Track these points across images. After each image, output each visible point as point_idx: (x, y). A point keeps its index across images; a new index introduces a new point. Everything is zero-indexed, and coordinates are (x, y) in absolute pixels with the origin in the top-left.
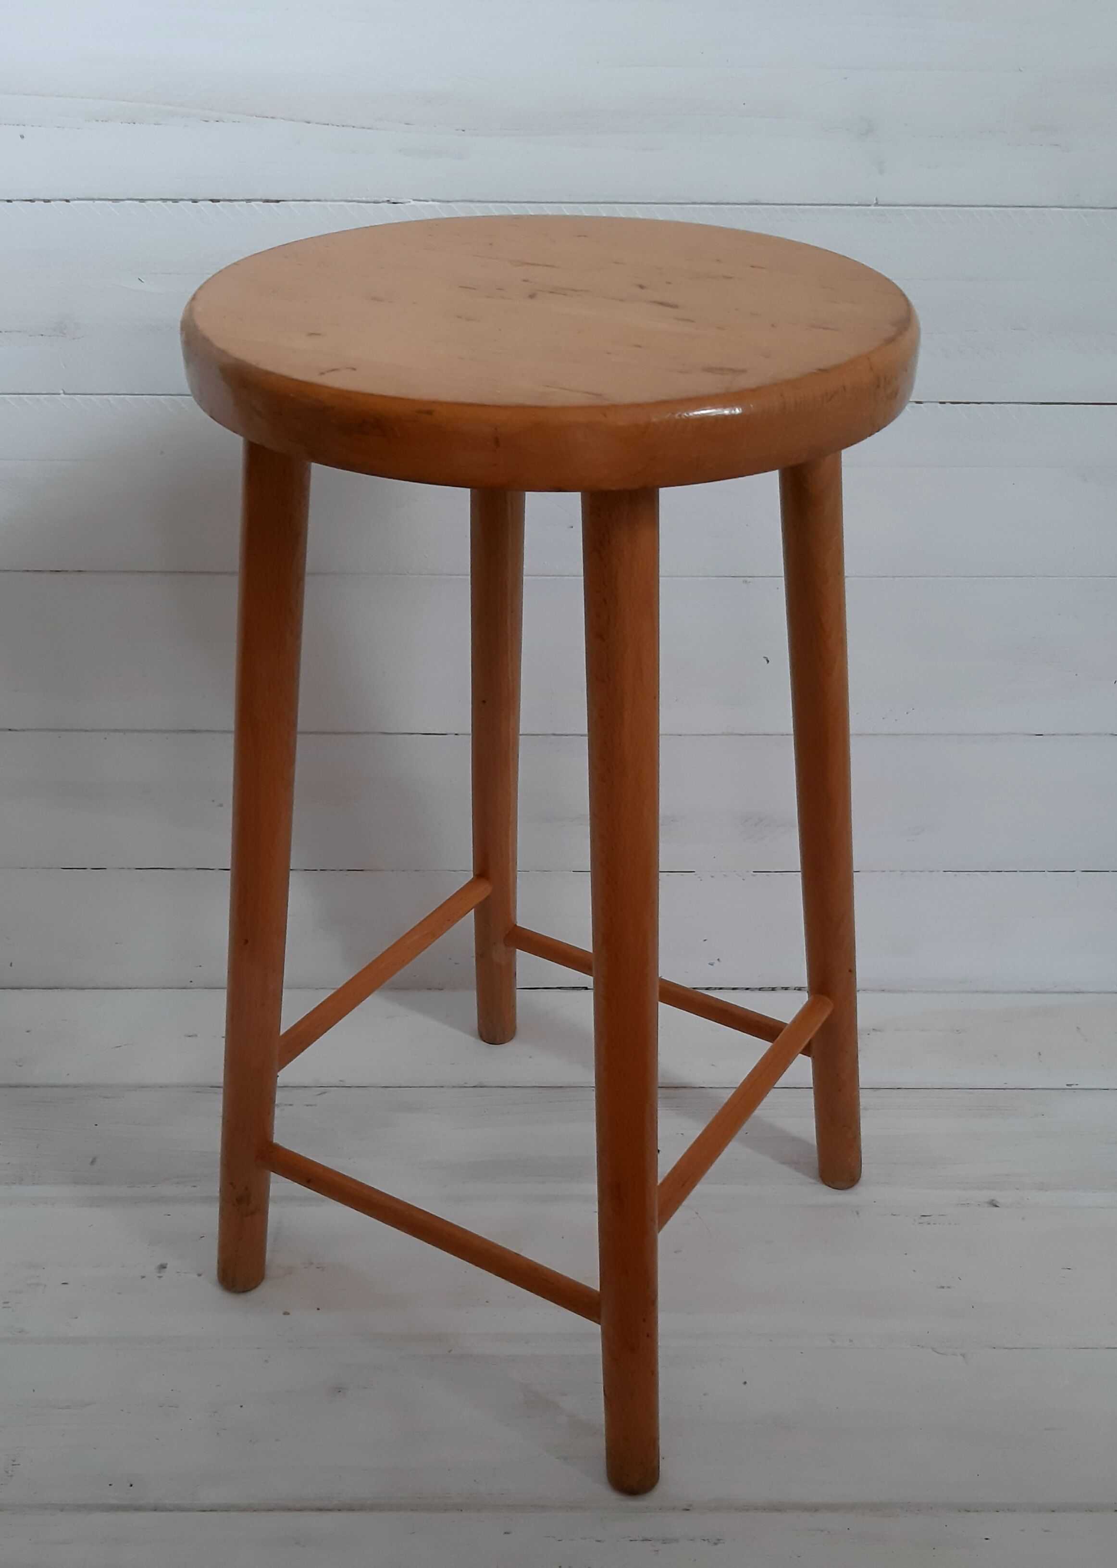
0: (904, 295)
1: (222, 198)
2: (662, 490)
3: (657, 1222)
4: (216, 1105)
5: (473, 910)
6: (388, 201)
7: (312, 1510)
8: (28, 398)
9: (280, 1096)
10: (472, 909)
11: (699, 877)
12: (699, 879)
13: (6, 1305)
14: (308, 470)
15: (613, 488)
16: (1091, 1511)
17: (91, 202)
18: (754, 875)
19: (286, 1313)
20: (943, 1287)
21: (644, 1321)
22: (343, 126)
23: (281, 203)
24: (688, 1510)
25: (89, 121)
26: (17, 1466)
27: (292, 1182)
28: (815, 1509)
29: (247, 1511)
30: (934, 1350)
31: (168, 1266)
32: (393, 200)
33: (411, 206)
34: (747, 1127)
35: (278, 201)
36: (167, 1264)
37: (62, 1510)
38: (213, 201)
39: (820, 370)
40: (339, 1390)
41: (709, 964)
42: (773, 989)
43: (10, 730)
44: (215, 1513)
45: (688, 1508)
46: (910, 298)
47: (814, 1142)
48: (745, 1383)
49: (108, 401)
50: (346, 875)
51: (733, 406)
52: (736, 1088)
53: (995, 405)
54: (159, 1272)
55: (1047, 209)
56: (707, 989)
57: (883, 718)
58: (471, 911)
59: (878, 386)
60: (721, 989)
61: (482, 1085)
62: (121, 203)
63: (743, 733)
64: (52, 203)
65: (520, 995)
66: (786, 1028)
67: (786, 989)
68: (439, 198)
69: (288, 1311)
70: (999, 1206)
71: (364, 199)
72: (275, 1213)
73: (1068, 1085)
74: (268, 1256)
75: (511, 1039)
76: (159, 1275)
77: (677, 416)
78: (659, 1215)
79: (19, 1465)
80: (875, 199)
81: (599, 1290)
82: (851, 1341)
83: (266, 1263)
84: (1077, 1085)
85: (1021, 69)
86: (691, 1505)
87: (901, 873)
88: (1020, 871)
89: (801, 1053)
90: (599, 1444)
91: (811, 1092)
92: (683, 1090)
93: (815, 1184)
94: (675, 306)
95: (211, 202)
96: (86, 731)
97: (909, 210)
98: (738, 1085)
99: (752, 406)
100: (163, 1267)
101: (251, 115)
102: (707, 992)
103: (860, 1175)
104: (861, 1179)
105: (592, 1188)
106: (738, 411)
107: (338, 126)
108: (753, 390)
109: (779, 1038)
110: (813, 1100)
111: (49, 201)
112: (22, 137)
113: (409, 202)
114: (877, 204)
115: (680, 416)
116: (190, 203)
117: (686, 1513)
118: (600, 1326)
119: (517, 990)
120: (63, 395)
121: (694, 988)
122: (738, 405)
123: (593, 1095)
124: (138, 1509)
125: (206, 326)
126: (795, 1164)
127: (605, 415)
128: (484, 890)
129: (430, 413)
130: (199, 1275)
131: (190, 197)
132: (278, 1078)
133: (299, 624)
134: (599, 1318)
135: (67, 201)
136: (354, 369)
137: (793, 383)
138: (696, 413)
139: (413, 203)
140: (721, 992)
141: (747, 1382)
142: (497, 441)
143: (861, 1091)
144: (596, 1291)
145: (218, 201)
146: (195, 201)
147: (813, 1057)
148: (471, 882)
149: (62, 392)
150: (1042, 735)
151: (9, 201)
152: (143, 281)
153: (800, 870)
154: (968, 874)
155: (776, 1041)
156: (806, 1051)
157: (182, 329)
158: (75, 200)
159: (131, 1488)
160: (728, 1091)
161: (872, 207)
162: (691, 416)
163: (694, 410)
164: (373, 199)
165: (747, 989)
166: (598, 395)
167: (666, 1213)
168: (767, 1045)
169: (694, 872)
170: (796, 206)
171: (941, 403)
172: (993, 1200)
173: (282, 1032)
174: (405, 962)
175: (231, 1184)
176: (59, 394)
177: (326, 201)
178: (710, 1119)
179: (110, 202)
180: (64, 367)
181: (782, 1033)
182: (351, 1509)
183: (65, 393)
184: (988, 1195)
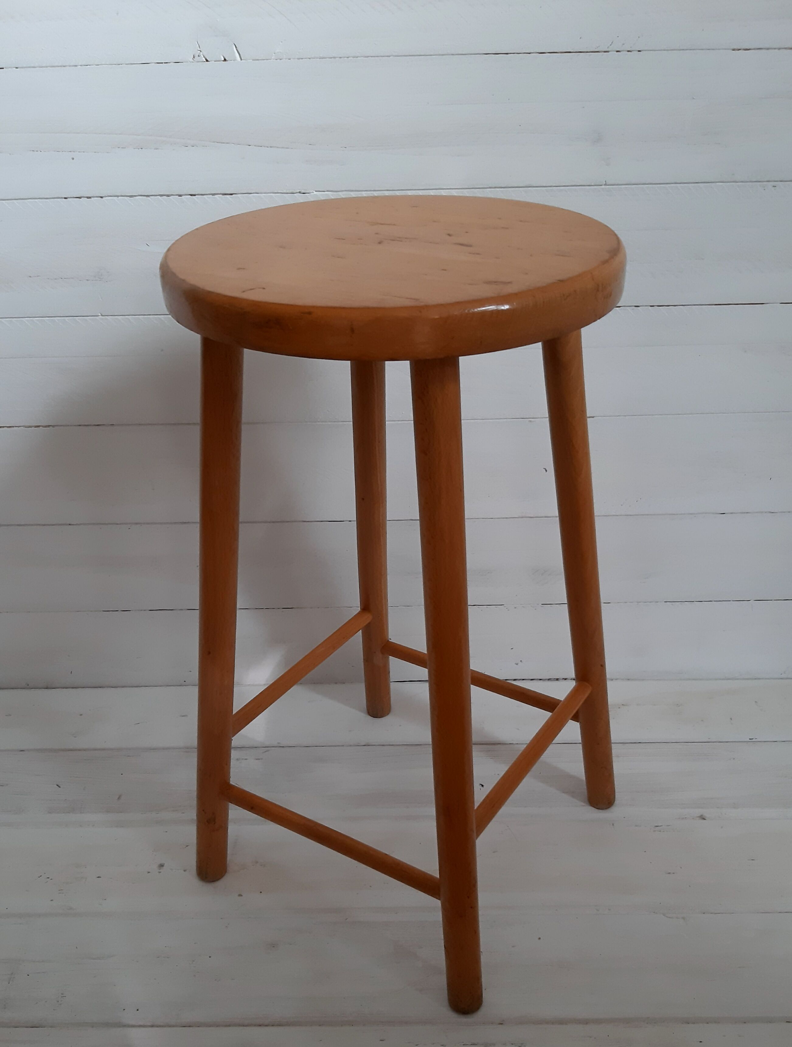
0: (616, 235)
1: (197, 193)
2: (461, 358)
3: (475, 831)
4: (193, 761)
5: (361, 631)
6: (300, 192)
7: (255, 1025)
8: (79, 319)
9: (234, 754)
10: (359, 630)
11: (507, 608)
12: (507, 609)
13: (60, 892)
14: (241, 354)
15: (428, 358)
16: (770, 1022)
17: (116, 198)
18: (542, 606)
19: (240, 895)
20: (669, 873)
21: (468, 897)
22: (271, 147)
23: (233, 195)
24: (502, 1024)
25: (114, 148)
26: (65, 998)
27: (243, 809)
28: (586, 1022)
29: (212, 1026)
30: (664, 915)
31: (165, 865)
32: (303, 191)
33: (314, 195)
34: (536, 768)
35: (231, 194)
36: (164, 864)
37: (93, 1027)
38: (191, 195)
39: (559, 281)
40: (273, 946)
41: (515, 664)
42: (557, 679)
43: (70, 525)
44: (191, 1028)
45: (501, 1023)
46: (619, 236)
47: (583, 777)
48: (540, 939)
49: (129, 319)
50: (282, 611)
51: (503, 304)
52: (527, 744)
53: (685, 306)
54: (159, 869)
55: (714, 184)
56: (515, 680)
57: (622, 505)
58: (359, 631)
59: (598, 290)
60: (523, 680)
61: (369, 745)
62: (135, 197)
63: (532, 516)
64: (92, 199)
65: (393, 686)
66: (561, 703)
67: (565, 679)
68: (331, 189)
69: (242, 895)
70: (706, 819)
71: (285, 191)
72: (232, 829)
73: (750, 739)
74: (229, 858)
75: (388, 714)
76: (160, 871)
77: (466, 311)
78: (477, 827)
79: (65, 997)
80: (604, 181)
81: (438, 877)
82: (609, 910)
83: (228, 862)
84: (756, 739)
85: (694, 97)
86: (503, 1020)
87: (637, 603)
88: (715, 601)
89: (571, 720)
90: (442, 981)
91: (580, 746)
92: (499, 746)
93: (584, 806)
94: (471, 246)
95: (190, 196)
96: (117, 524)
97: (626, 188)
98: (528, 742)
99: (515, 303)
100: (161, 866)
101: (214, 142)
102: (514, 682)
103: (615, 799)
104: (615, 802)
105: (432, 811)
106: (506, 307)
107: (268, 147)
108: (516, 294)
109: (556, 710)
110: (581, 751)
111: (90, 198)
112: (73, 159)
113: (313, 192)
114: (606, 185)
115: (468, 311)
116: (177, 197)
117: (501, 1025)
118: (440, 901)
119: (391, 683)
121: (506, 680)
122: (507, 304)
123: (430, 750)
125: (174, 266)
126: (572, 793)
127: (420, 312)
128: (368, 618)
129: (310, 313)
130: (185, 871)
131: (177, 194)
132: (232, 741)
133: (238, 451)
134: (439, 896)
135: (102, 197)
136: (264, 288)
137: (542, 289)
138: (479, 309)
139: (315, 193)
140: (523, 682)
141: (541, 938)
142: (352, 330)
143: (613, 745)
144: (437, 878)
145: (195, 195)
146: (180, 196)
147: (580, 722)
148: (359, 613)
149: (100, 314)
150: (724, 514)
151: (65, 198)
152: (149, 245)
153: (566, 602)
154: (681, 604)
155: (554, 712)
156: (575, 718)
157: (160, 268)
158: (106, 197)
159: (138, 1011)
160: (523, 746)
161: (603, 187)
162: (476, 311)
163: (477, 308)
164: (291, 191)
165: (540, 680)
166: (417, 300)
167: (482, 826)
168: (549, 714)
169: (504, 605)
170: (555, 188)
171: (651, 306)
172: (702, 815)
173: (234, 712)
174: (315, 665)
175: (203, 810)
176: (98, 316)
177: (261, 193)
178: (510, 765)
179: (128, 198)
180: (101, 299)
181: (558, 706)
182: (280, 1025)
183: (102, 315)
184: (699, 812)
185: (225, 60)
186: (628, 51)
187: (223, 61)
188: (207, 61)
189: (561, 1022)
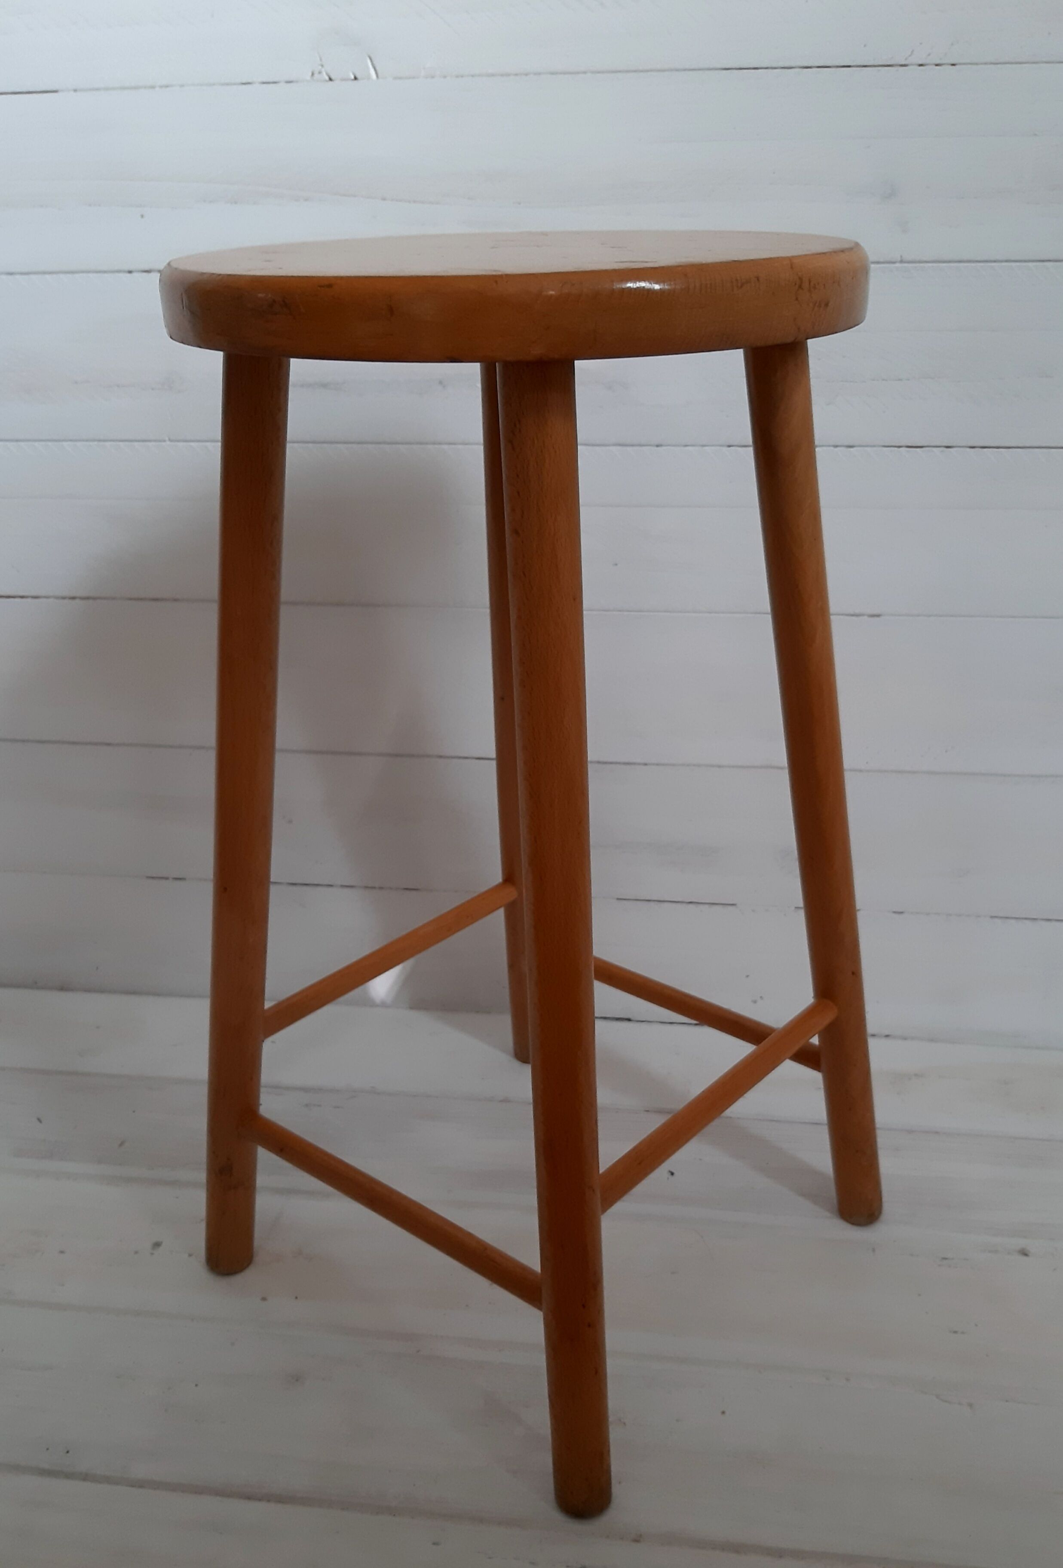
8: (138, 444)
11: (740, 910)
12: (740, 912)
18: (795, 911)
19: (264, 1299)
20: (955, 1332)
21: (584, 1306)
30: (938, 1397)
31: (163, 1244)
36: (162, 1242)
39: (732, 261)
40: (296, 1379)
41: (752, 1001)
45: (637, 1539)
48: (724, 1413)
49: (206, 446)
54: (154, 1249)
58: (501, 909)
59: (801, 287)
69: (267, 1298)
70: (1029, 1255)
76: (154, 1252)
80: (899, 256)
81: (538, 1271)
82: (848, 1380)
86: (641, 1536)
87: (946, 917)
93: (828, 1218)
96: (175, 747)
97: (933, 267)
100: (157, 1245)
101: (336, 195)
107: (409, 202)
112: (142, 216)
114: (902, 262)
117: (635, 1543)
118: (541, 1313)
120: (168, 443)
124: (69, 1476)
126: (813, 1197)
128: (510, 893)
130: (190, 1255)
132: (264, 1046)
134: (541, 1304)
137: (700, 267)
141: (726, 1411)
142: (391, 310)
144: (537, 1273)
147: (824, 1073)
148: (498, 885)
149: (167, 439)
151: (130, 272)
161: (898, 265)
172: (1023, 1249)
175: (214, 1153)
176: (165, 441)
180: (170, 417)
183: (170, 440)
184: (1022, 1243)
185: (356, 78)
186: (937, 65)
187: (352, 80)
188: (330, 79)
189: (738, 1548)
